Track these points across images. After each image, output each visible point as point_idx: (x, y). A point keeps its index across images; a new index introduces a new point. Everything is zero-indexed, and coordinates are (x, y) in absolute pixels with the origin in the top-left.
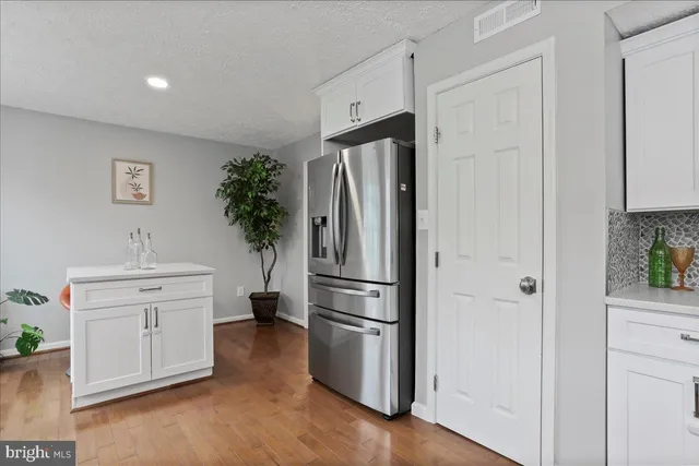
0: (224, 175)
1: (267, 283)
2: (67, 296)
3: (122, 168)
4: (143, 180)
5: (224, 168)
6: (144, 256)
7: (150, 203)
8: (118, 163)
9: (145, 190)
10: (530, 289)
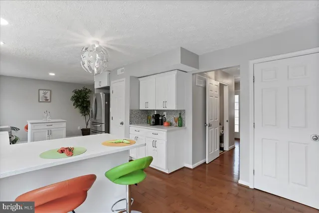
0: (73, 94)
1: (87, 125)
2: (27, 128)
3: (41, 92)
4: (48, 95)
5: (73, 92)
6: (48, 117)
7: (50, 102)
8: (40, 91)
9: (49, 98)
10: (122, 123)
